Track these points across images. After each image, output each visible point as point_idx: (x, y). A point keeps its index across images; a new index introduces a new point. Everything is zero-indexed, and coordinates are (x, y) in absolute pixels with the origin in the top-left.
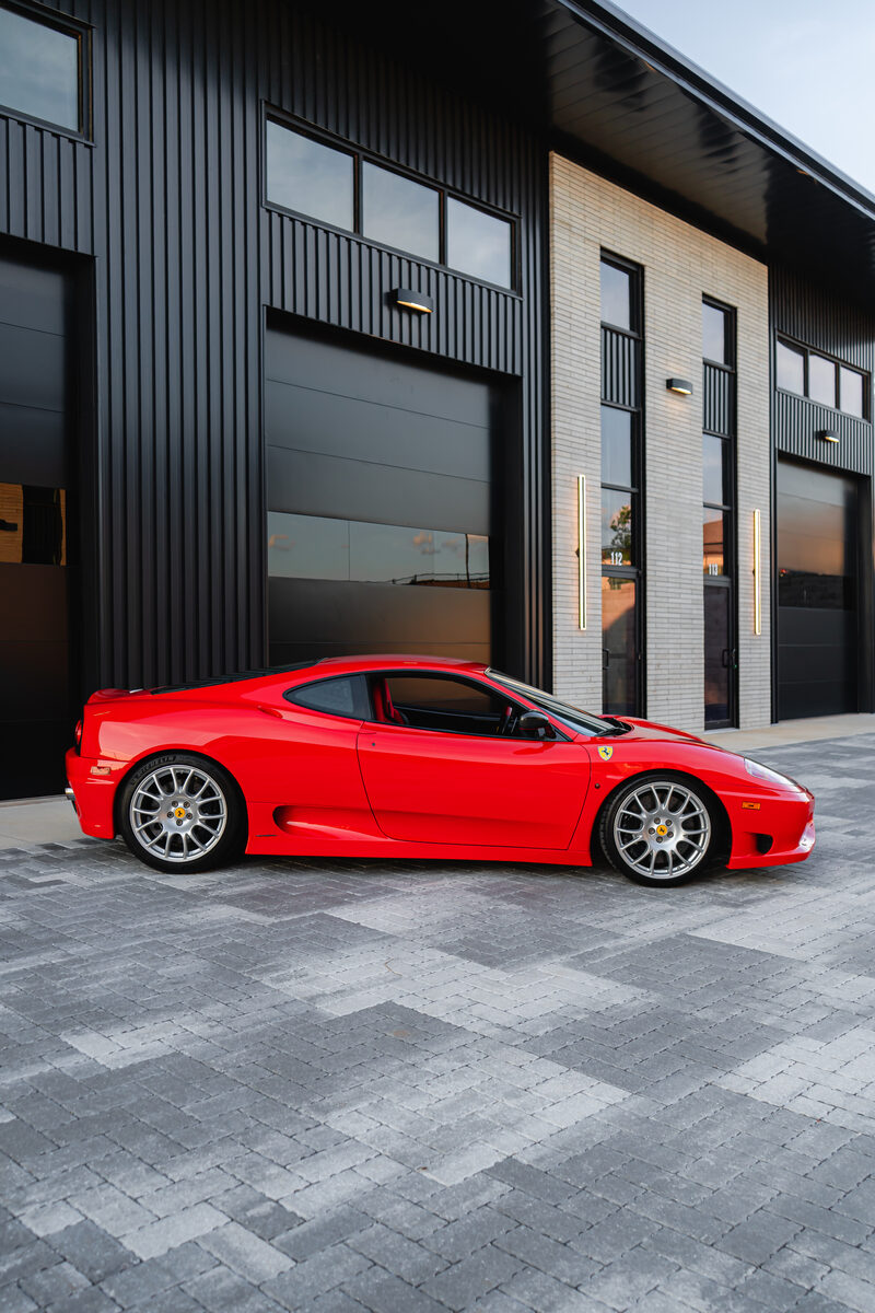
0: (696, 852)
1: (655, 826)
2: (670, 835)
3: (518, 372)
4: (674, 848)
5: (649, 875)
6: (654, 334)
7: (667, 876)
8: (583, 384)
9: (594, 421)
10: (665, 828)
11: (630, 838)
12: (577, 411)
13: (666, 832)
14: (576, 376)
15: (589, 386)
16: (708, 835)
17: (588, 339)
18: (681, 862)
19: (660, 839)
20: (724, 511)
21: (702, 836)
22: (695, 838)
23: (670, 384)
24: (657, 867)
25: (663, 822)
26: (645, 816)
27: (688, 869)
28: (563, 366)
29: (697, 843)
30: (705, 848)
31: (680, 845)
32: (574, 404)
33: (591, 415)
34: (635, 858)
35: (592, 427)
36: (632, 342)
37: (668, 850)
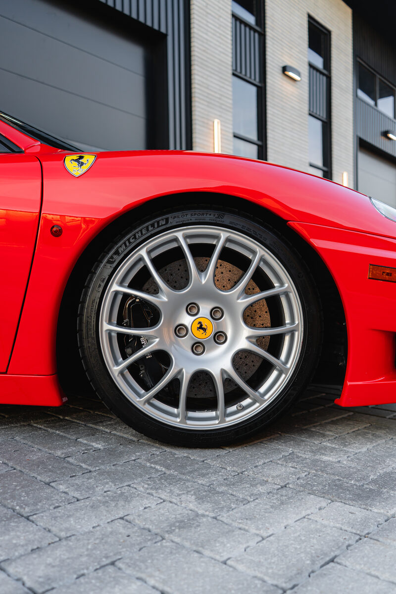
0: (275, 374)
1: (187, 320)
2: (219, 337)
3: (163, 30)
4: (226, 364)
5: (176, 422)
6: (273, 31)
7: (214, 425)
8: (217, 52)
9: (227, 83)
10: (208, 323)
11: (134, 343)
12: (213, 71)
13: (211, 332)
14: (212, 44)
15: (222, 55)
16: (298, 337)
17: (221, 19)
18: (244, 395)
19: (198, 347)
20: (324, 171)
21: (287, 339)
22: (274, 345)
23: (284, 69)
24: (193, 404)
25: (205, 309)
26: (165, 299)
27: (257, 408)
28: (201, 34)
29: (277, 355)
30: (291, 365)
31: (240, 359)
32: (209, 65)
33: (224, 77)
34: (147, 389)
35: (226, 87)
36: (257, 35)
37: (215, 372)
